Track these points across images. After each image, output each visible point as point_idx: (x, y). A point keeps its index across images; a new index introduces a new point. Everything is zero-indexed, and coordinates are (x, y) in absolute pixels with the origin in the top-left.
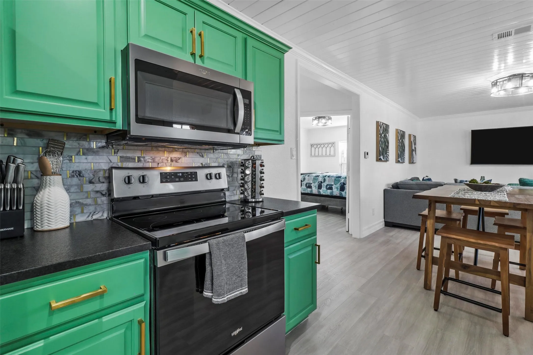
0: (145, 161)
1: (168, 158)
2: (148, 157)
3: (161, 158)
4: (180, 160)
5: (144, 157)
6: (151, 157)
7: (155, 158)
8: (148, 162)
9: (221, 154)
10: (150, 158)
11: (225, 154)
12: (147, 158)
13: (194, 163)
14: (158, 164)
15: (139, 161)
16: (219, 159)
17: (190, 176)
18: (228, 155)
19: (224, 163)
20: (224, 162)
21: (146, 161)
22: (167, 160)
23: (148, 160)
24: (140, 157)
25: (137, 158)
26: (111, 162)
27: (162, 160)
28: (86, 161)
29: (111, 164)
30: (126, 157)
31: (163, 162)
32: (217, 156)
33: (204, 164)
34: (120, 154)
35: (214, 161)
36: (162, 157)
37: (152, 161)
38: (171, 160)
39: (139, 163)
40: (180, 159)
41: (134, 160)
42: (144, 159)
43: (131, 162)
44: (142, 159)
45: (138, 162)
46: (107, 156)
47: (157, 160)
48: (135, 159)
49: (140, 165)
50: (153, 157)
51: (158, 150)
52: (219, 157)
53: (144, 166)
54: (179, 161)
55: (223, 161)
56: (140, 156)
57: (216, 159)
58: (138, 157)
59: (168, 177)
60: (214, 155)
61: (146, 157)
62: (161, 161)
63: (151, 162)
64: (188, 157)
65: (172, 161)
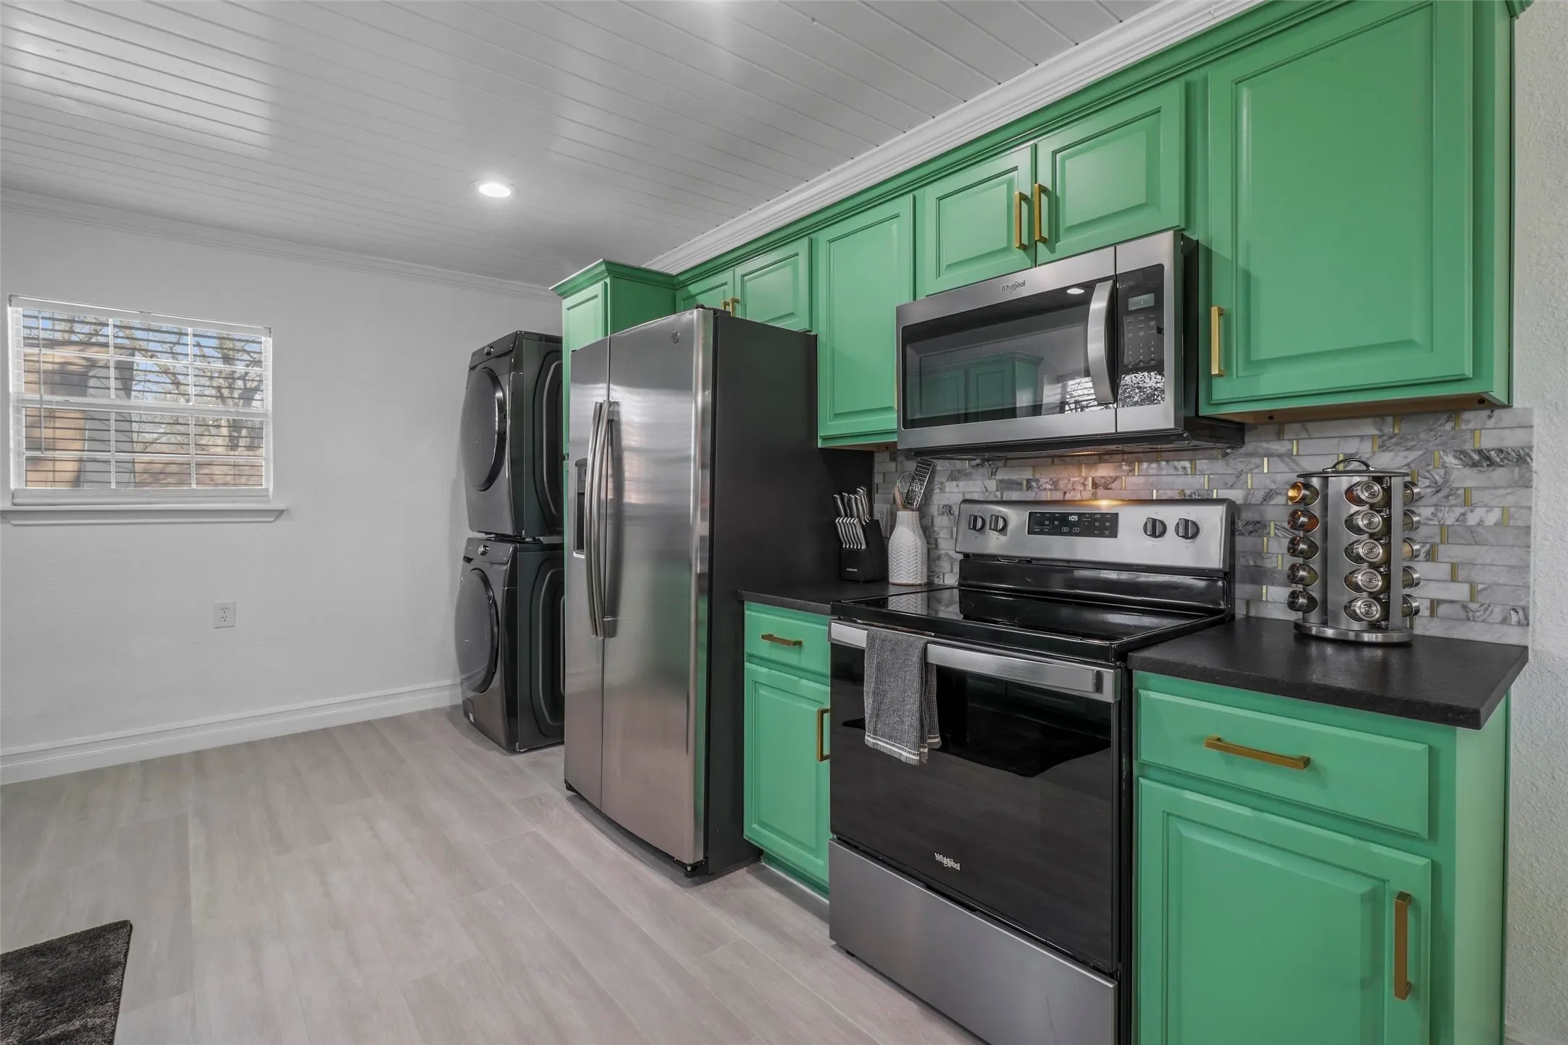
0: (1039, 488)
1: (1086, 479)
2: (1045, 479)
3: (1070, 481)
4: (1116, 482)
5: (1037, 481)
6: (1051, 480)
7: (1058, 480)
8: (1045, 489)
9: (1257, 460)
10: (1048, 480)
11: (1276, 458)
12: (1043, 481)
13: (1155, 491)
14: (1065, 493)
15: (1029, 487)
16: (1249, 475)
17: (1097, 524)
18: (1294, 461)
19: (1271, 490)
20: (1273, 486)
21: (1041, 488)
22: (1084, 485)
23: (1044, 486)
24: (1030, 479)
25: (1025, 483)
26: (987, 490)
27: (1074, 483)
28: (956, 490)
29: (988, 494)
30: (1009, 480)
31: (1074, 489)
32: (1240, 467)
33: (1188, 492)
34: (1001, 475)
35: (1229, 484)
36: (1073, 477)
37: (1053, 487)
38: (1093, 485)
39: (1029, 492)
40: (1115, 480)
41: (1020, 487)
42: (1037, 484)
43: (1016, 490)
44: (1034, 484)
45: (1027, 490)
46: (982, 480)
47: (1062, 484)
48: (1020, 484)
49: (1030, 496)
50: (1055, 480)
51: (1064, 463)
52: (1252, 470)
53: (1038, 499)
54: (1113, 486)
55: (1268, 481)
56: (1031, 477)
57: (1238, 477)
58: (1027, 480)
59: (1047, 523)
60: (1227, 466)
61: (1041, 480)
62: (1070, 486)
63: (1050, 490)
64: (1136, 474)
65: (1095, 485)
